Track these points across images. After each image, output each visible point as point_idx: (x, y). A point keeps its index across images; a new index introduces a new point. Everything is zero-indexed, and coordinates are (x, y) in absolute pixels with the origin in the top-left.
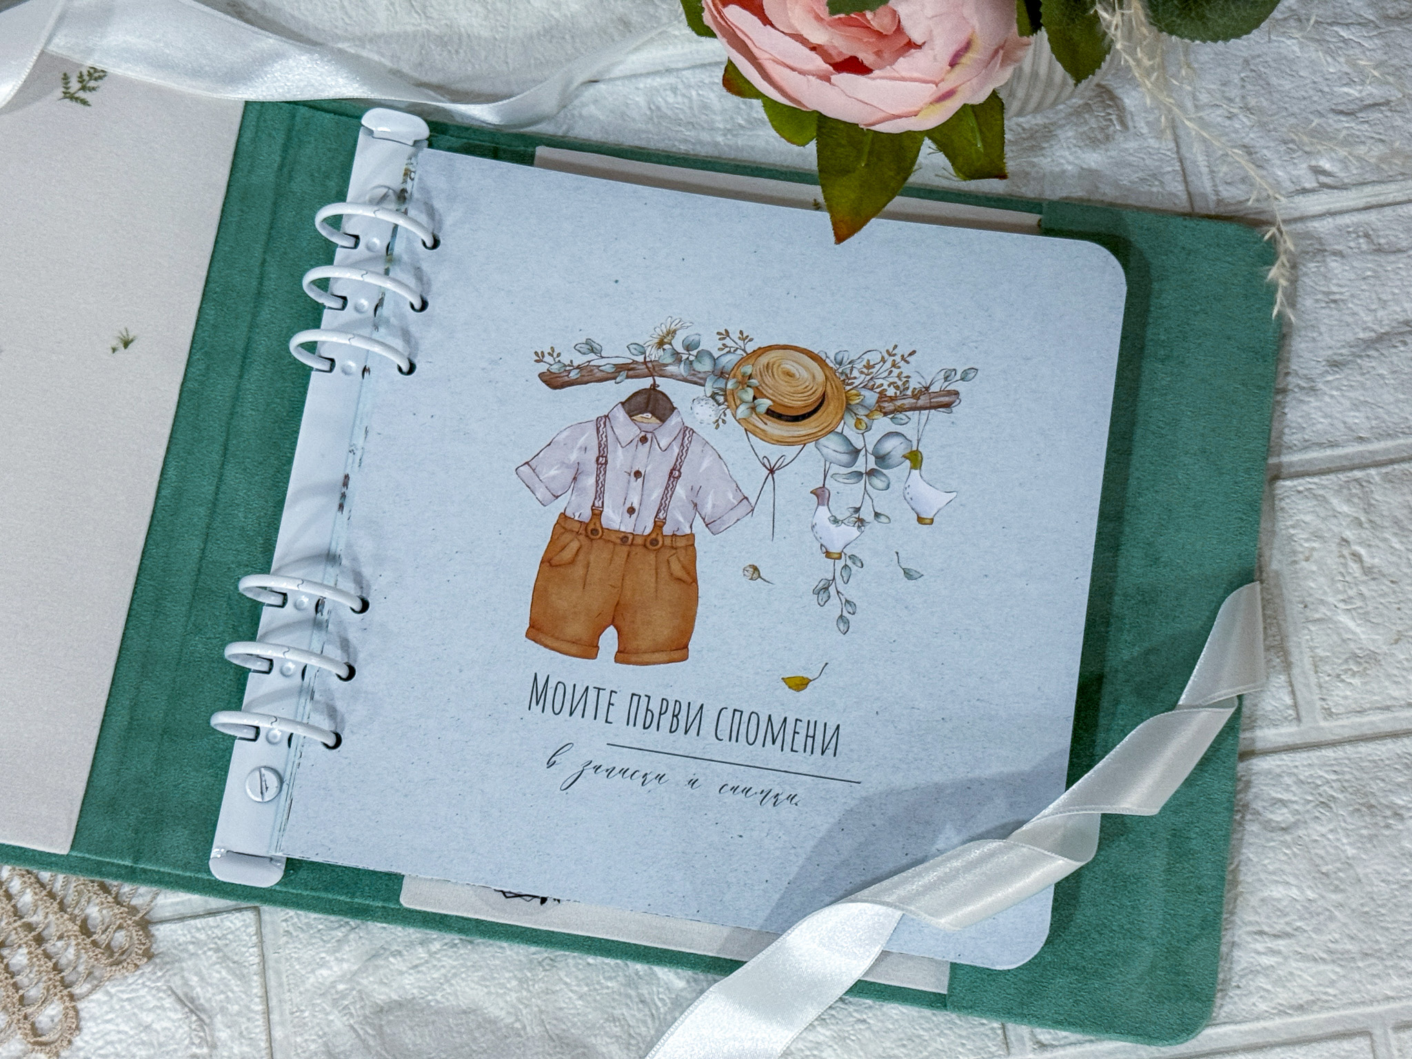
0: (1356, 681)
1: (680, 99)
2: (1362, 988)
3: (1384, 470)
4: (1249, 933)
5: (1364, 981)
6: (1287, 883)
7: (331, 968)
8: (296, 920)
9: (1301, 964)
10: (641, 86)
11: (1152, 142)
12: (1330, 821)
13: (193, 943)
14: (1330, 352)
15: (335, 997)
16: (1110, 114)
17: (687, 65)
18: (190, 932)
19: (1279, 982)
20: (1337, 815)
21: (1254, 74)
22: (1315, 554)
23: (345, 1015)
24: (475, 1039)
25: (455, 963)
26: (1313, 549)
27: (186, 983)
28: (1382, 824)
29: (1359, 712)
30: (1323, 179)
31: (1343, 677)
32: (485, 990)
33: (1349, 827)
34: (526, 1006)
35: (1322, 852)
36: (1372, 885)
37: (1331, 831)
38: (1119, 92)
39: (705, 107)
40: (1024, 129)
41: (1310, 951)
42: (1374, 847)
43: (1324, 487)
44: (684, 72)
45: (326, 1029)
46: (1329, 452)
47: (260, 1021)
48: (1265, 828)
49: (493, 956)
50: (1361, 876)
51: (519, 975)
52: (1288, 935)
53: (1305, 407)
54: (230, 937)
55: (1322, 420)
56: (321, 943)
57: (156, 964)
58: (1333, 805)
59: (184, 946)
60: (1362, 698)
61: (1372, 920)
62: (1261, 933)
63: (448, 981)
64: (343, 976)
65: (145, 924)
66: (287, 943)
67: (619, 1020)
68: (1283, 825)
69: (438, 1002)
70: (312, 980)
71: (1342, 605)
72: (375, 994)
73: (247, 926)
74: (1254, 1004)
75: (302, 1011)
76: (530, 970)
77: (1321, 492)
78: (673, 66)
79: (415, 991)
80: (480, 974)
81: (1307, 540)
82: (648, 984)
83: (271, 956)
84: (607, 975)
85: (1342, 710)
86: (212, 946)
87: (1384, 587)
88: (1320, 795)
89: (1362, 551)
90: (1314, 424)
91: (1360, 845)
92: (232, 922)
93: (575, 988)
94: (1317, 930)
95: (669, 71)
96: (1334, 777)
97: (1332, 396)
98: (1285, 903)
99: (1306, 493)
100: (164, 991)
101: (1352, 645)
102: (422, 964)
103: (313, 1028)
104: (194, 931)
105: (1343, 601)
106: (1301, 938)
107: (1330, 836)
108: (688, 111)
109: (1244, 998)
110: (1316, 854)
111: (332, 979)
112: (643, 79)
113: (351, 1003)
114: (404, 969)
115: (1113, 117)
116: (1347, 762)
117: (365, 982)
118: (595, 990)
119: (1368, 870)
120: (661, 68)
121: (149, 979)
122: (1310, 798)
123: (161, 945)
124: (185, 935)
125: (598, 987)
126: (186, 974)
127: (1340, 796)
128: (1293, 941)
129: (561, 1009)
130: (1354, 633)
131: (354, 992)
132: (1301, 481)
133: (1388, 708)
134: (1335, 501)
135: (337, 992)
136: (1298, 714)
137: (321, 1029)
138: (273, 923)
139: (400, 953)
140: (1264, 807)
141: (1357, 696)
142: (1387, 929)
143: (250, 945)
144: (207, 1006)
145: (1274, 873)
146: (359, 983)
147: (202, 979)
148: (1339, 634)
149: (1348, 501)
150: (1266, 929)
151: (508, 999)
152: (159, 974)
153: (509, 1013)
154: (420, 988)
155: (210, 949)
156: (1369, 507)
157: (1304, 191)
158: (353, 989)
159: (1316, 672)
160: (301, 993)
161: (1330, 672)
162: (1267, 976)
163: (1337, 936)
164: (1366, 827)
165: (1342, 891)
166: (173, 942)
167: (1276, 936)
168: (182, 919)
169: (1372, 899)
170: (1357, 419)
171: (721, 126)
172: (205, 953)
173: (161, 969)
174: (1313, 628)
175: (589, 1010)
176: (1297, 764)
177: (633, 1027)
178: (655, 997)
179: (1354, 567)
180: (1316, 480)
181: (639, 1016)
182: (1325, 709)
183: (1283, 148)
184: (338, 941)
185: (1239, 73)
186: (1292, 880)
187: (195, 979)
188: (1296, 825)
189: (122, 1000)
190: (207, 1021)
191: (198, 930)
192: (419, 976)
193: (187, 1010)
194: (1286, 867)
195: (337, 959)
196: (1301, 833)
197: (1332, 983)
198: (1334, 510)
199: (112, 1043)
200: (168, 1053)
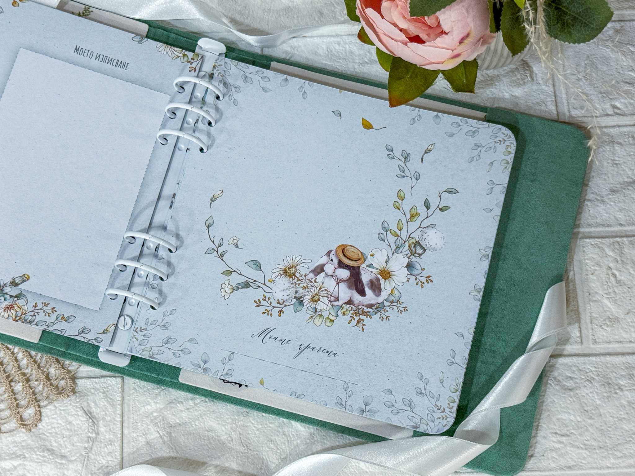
0: (608, 329)
1: (341, 48)
2: (597, 462)
3: (630, 239)
4: (551, 433)
5: (599, 459)
6: (569, 413)
7: (151, 406)
8: (139, 383)
9: (572, 449)
10: (325, 41)
11: (544, 87)
12: (591, 388)
13: (93, 389)
14: (612, 186)
15: (153, 418)
16: (527, 73)
17: (346, 34)
18: (93, 384)
19: (561, 455)
20: (594, 386)
21: (590, 62)
22: (596, 272)
23: (156, 426)
24: (210, 443)
25: (205, 409)
26: (596, 270)
27: (89, 405)
28: (613, 392)
29: (608, 342)
30: (616, 111)
31: (603, 326)
32: (217, 422)
33: (599, 392)
34: (234, 431)
35: (586, 401)
36: (606, 417)
37: (591, 392)
38: (531, 64)
39: (351, 52)
40: (489, 76)
41: (576, 444)
42: (609, 401)
43: (603, 244)
44: (344, 37)
45: (147, 432)
46: (607, 229)
47: (119, 425)
48: (562, 388)
49: (222, 408)
50: (602, 413)
51: (232, 417)
52: (568, 436)
53: (598, 208)
54: (110, 388)
55: (605, 215)
56: (148, 395)
57: (77, 396)
58: (593, 381)
59: (90, 390)
60: (611, 337)
61: (605, 433)
62: (556, 433)
63: (201, 417)
64: (157, 410)
65: (74, 379)
66: (134, 393)
67: (274, 441)
68: (570, 388)
69: (196, 425)
70: (143, 410)
71: (605, 296)
72: (169, 419)
73: (117, 384)
74: (549, 464)
75: (137, 423)
76: (237, 416)
77: (601, 245)
78: (340, 34)
79: (187, 420)
80: (216, 415)
81: (593, 266)
82: (287, 427)
83: (126, 398)
84: (270, 421)
85: (601, 341)
86: (102, 391)
87: (625, 290)
88: (588, 376)
89: (617, 273)
90: (601, 216)
91: (602, 400)
92: (111, 381)
93: (257, 426)
94: (580, 435)
95: (338, 36)
96: (594, 369)
97: (610, 205)
98: (567, 422)
99: (595, 246)
100: (79, 408)
101: (608, 313)
102: (191, 408)
103: (141, 430)
104: (94, 383)
105: (607, 294)
106: (573, 437)
107: (590, 395)
108: (344, 54)
109: (546, 461)
110: (583, 402)
111: (151, 411)
112: (326, 38)
113: (159, 422)
114: (183, 409)
115: (528, 75)
116: (600, 363)
117: (165, 413)
118: (265, 427)
119: (605, 411)
120: (334, 34)
121: (73, 402)
122: (583, 377)
123: (80, 388)
124: (90, 385)
125: (266, 426)
126: (89, 402)
127: (597, 378)
128: (569, 438)
129: (249, 434)
130: (609, 308)
132: (593, 240)
133: (621, 342)
134: (607, 250)
135: (153, 416)
136: (582, 341)
137: (145, 431)
138: (129, 383)
139: (182, 403)
140: (562, 379)
141: (608, 335)
142: (611, 437)
143: (118, 392)
144: (97, 416)
145: (564, 408)
146: (163, 413)
147: (96, 404)
148: (603, 308)
149: (613, 251)
150: (558, 432)
151: (227, 427)
152: (78, 400)
153: (226, 433)
154: (189, 418)
155: (101, 392)
156: (621, 254)
157: (608, 115)
158: (161, 416)
159: (591, 323)
160: (137, 415)
161: (597, 324)
162: (556, 452)
163: (589, 438)
164: (606, 392)
165: (593, 419)
166: (85, 387)
167: (562, 435)
168: (90, 378)
169: (606, 424)
170: (621, 216)
171: (358, 61)
172: (98, 393)
173: (79, 398)
174: (591, 304)
175: (261, 436)
176: (579, 362)
177: (279, 445)
178: (290, 433)
179: (613, 279)
180: (600, 240)
181: (282, 440)
182: (594, 340)
183: (600, 96)
184: (156, 394)
185: (585, 61)
186: (571, 412)
187: (93, 404)
188: (576, 388)
189: (61, 410)
190: (96, 422)
191: (96, 383)
192: (189, 413)
193: (88, 417)
194: (570, 407)
195: (154, 402)
196: (577, 392)
197: (584, 458)
198: (606, 254)
199: (54, 428)
200: (78, 434)
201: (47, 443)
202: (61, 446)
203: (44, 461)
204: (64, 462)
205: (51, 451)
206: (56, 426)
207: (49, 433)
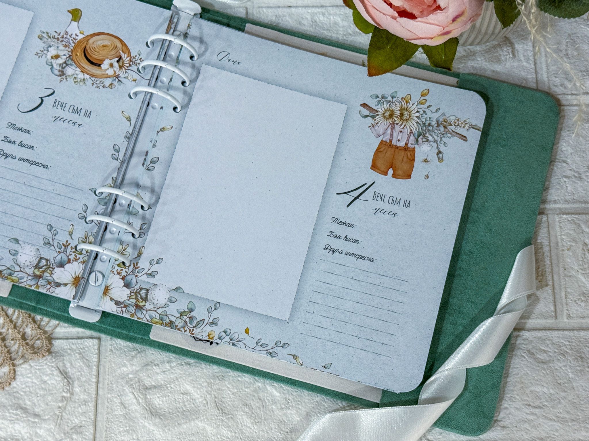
0: (583, 304)
1: (325, 19)
2: (569, 435)
4: (523, 404)
5: (571, 431)
6: (543, 386)
7: (127, 368)
8: (115, 345)
9: (545, 421)
10: (309, 11)
11: (525, 64)
12: (564, 361)
13: (70, 349)
15: (128, 380)
16: (509, 50)
17: (330, 5)
18: (69, 345)
19: (534, 427)
20: (567, 359)
21: (572, 41)
22: (572, 248)
23: (131, 388)
24: (185, 406)
25: (181, 372)
26: (572, 246)
27: (64, 366)
28: (586, 366)
29: (582, 317)
31: (577, 302)
32: (192, 385)
33: (572, 365)
34: (209, 394)
35: (559, 374)
36: (579, 390)
37: (564, 366)
38: (513, 41)
39: (336, 23)
40: (471, 51)
41: (549, 416)
42: (582, 375)
43: (579, 220)
44: (329, 8)
45: (122, 393)
46: (583, 205)
47: (94, 386)
48: (536, 361)
49: (198, 372)
50: (574, 386)
51: (208, 381)
52: (540, 408)
53: (576, 185)
54: (86, 349)
55: (582, 191)
56: (125, 356)
57: (53, 356)
58: (566, 355)
59: (66, 350)
60: (584, 312)
61: (577, 406)
62: (529, 405)
63: (177, 379)
64: (132, 371)
65: (50, 339)
66: (110, 354)
67: (248, 406)
68: (544, 361)
69: (171, 388)
70: (119, 371)
71: (580, 271)
72: (145, 381)
73: (94, 345)
74: (522, 435)
75: (112, 384)
76: (214, 379)
77: (578, 222)
78: (325, 4)
79: (162, 382)
80: (191, 378)
81: (569, 241)
82: (263, 392)
83: (103, 360)
84: (246, 386)
85: (575, 315)
86: (78, 352)
88: (561, 350)
90: (578, 193)
91: (576, 373)
92: (88, 343)
93: (232, 390)
94: (553, 407)
95: (322, 6)
96: (568, 343)
98: (540, 394)
99: (572, 222)
100: (55, 368)
101: (583, 289)
102: (167, 371)
103: (116, 392)
104: (71, 344)
105: (582, 269)
106: (545, 409)
107: (563, 368)
108: (328, 25)
109: (518, 432)
110: (557, 375)
111: (127, 372)
112: (311, 8)
113: (134, 383)
114: (159, 372)
115: (510, 51)
116: (574, 337)
117: (141, 375)
118: (240, 392)
119: (578, 385)
120: (319, 5)
121: (49, 362)
122: (557, 351)
123: (56, 348)
124: (67, 346)
125: (241, 390)
126: (65, 362)
127: (570, 352)
128: (542, 410)
129: (224, 398)
130: (585, 284)
131: (136, 379)
132: (570, 216)
134: (583, 226)
135: (129, 378)
136: (556, 315)
137: (120, 393)
138: (105, 345)
139: (158, 365)
140: (536, 352)
141: (582, 310)
142: (583, 410)
143: (94, 353)
144: (72, 376)
145: (537, 380)
146: (138, 375)
147: (72, 365)
148: (578, 283)
150: (531, 403)
151: (202, 390)
152: (54, 360)
153: (201, 396)
154: (165, 381)
155: (77, 353)
158: (136, 377)
159: (566, 298)
160: (113, 376)
161: (572, 299)
162: (529, 424)
163: (561, 411)
164: (579, 366)
165: (566, 392)
166: (61, 348)
167: (535, 407)
168: (67, 339)
169: (579, 397)
171: (341, 33)
172: (74, 354)
173: (55, 358)
174: (567, 279)
175: (235, 400)
176: (552, 336)
177: (254, 409)
178: (265, 398)
180: (576, 216)
181: (257, 405)
182: (567, 314)
183: (580, 74)
184: (132, 357)
185: (566, 39)
186: (545, 384)
187: (69, 364)
188: (549, 361)
189: (36, 369)
190: (71, 382)
191: (73, 344)
192: (165, 376)
193: (63, 377)
194: (543, 379)
195: (130, 364)
196: (551, 365)
197: (557, 431)
198: (582, 230)
199: (29, 387)
200: (52, 394)
201: (21, 402)
202: (35, 405)
203: (17, 419)
204: (36, 420)
205: (25, 410)
206: (30, 385)
207: (23, 392)
